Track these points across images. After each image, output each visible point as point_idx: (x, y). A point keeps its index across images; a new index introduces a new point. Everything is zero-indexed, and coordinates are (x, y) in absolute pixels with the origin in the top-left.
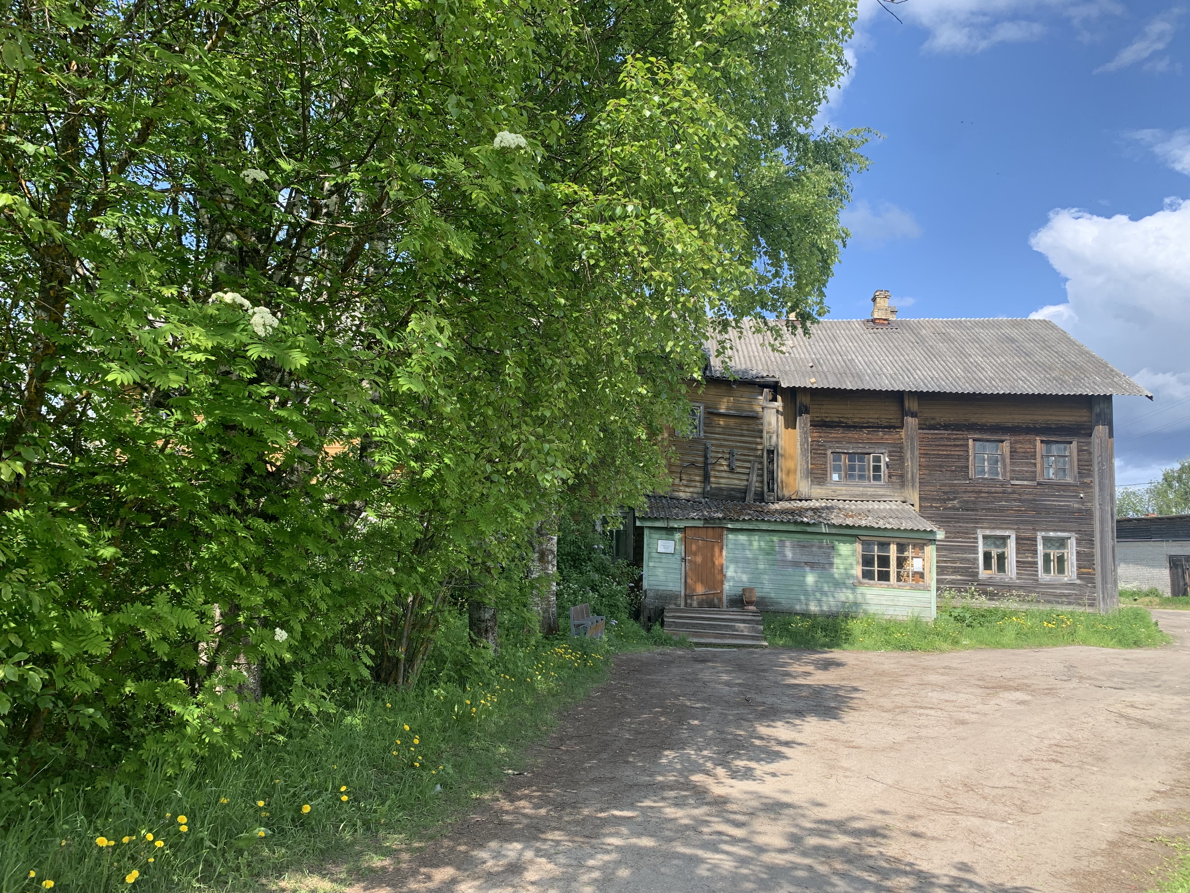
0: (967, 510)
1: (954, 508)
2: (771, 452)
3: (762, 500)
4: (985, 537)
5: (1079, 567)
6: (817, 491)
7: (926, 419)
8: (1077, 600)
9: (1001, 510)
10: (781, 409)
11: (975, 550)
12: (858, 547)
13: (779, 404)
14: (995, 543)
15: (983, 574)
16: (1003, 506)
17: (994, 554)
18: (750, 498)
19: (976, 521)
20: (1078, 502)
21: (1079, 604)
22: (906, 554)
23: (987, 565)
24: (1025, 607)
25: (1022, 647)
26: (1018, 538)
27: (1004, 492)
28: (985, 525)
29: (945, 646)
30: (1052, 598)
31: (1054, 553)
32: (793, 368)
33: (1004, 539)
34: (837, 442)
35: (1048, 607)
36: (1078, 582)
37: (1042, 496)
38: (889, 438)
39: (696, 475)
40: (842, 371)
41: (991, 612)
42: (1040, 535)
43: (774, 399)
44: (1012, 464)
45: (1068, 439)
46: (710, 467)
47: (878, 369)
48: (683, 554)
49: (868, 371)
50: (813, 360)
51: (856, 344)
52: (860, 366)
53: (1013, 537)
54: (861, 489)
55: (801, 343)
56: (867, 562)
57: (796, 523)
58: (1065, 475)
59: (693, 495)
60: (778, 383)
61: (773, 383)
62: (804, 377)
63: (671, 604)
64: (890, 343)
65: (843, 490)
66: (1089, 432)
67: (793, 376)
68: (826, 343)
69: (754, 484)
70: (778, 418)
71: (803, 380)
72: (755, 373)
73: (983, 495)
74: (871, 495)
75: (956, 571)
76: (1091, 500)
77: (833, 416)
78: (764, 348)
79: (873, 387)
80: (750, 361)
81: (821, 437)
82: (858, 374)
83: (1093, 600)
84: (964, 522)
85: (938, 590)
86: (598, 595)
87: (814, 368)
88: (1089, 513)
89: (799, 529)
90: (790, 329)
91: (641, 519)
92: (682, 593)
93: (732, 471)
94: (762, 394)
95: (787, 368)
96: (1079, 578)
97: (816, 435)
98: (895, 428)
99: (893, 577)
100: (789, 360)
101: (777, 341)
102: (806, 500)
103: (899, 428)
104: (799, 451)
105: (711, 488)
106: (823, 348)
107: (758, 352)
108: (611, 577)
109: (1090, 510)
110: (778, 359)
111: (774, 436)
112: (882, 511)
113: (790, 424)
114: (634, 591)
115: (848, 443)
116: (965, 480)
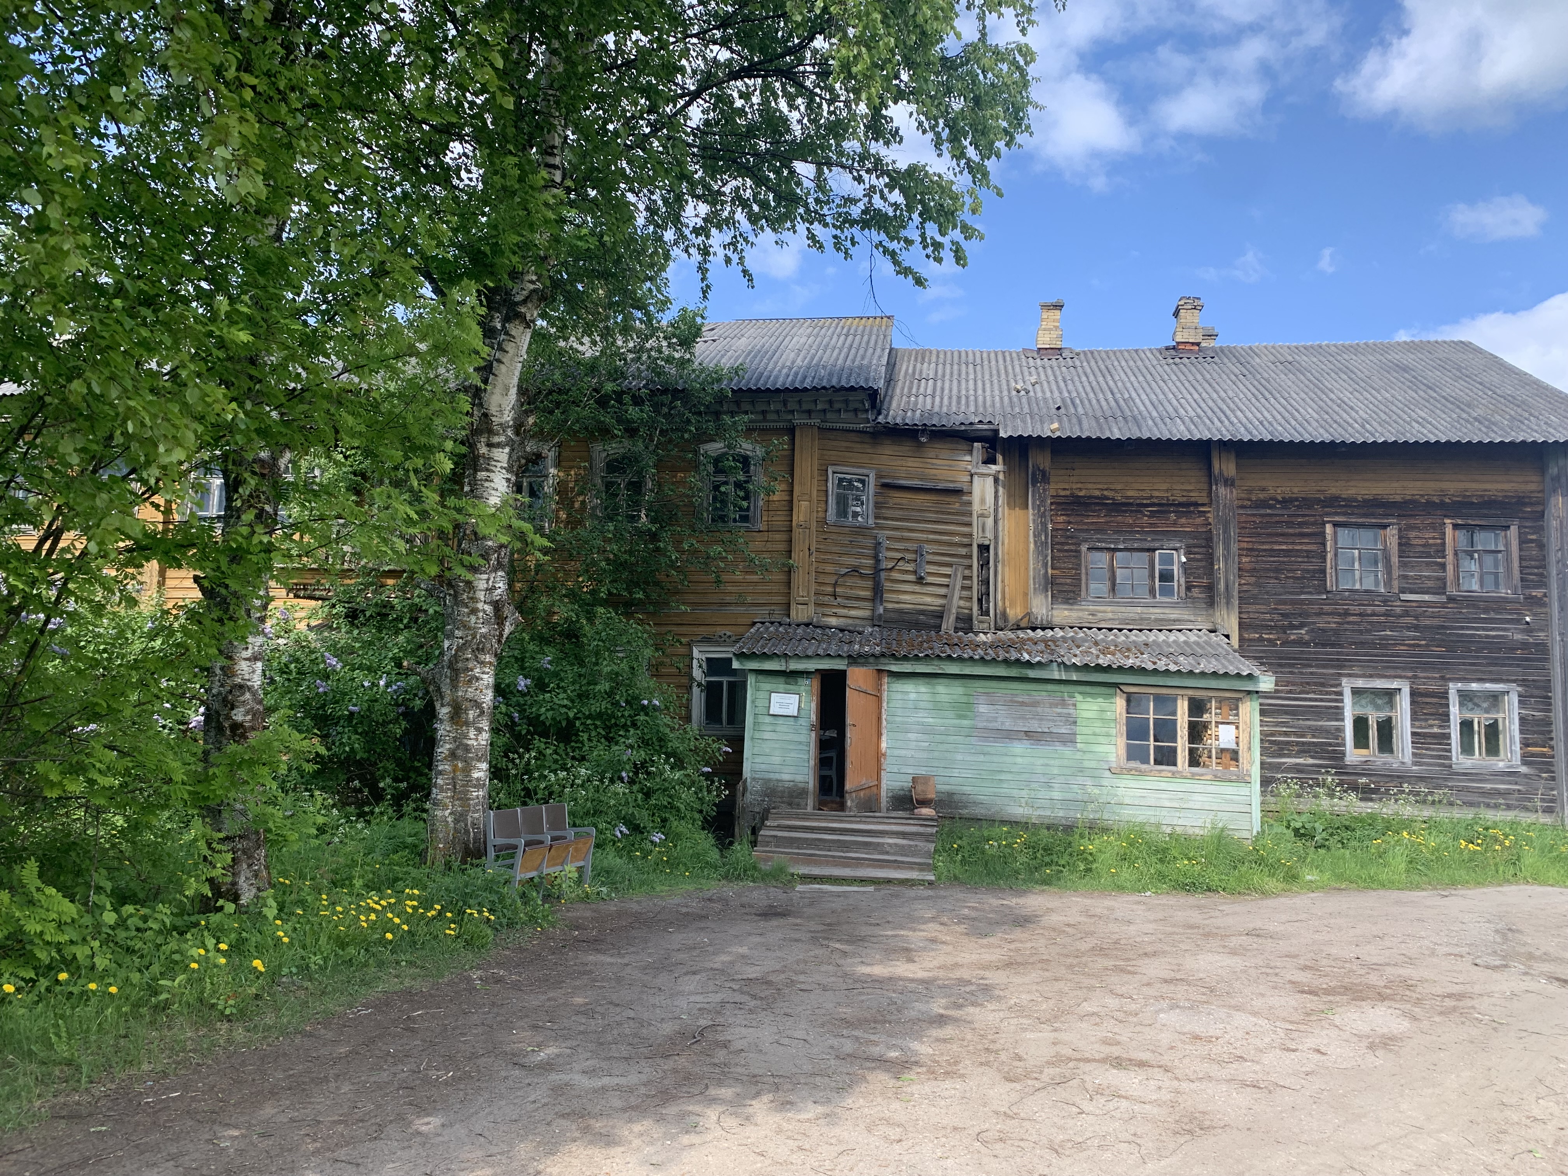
0: (1324, 645)
1: (1300, 642)
2: (984, 549)
3: (969, 629)
4: (1357, 692)
5: (1525, 744)
6: (1062, 614)
7: (1250, 491)
8: (1523, 803)
9: (1384, 644)
10: (1001, 477)
11: (1338, 715)
12: (1119, 703)
13: (998, 468)
14: (1373, 703)
15: (1353, 755)
16: (1386, 638)
17: (1373, 722)
18: (948, 624)
19: (1340, 664)
20: (1523, 631)
21: (1526, 809)
22: (1206, 717)
23: (1361, 740)
24: (1427, 812)
25: (1418, 887)
26: (1413, 694)
27: (1387, 615)
28: (1356, 670)
29: (1271, 884)
30: (1476, 799)
31: (1480, 720)
32: (1026, 410)
33: (1390, 695)
34: (1097, 531)
35: (1468, 814)
36: (1524, 769)
37: (1455, 620)
38: (1186, 524)
39: (863, 588)
40: (1108, 413)
41: (1362, 820)
42: (1453, 688)
43: (990, 460)
44: (1403, 565)
45: (1503, 522)
46: (883, 575)
47: (1170, 409)
48: (813, 717)
49: (1155, 414)
50: (1063, 400)
51: (1141, 379)
52: (1142, 408)
53: (1406, 690)
54: (1139, 610)
55: (1052, 378)
56: (1136, 731)
57: (1006, 662)
58: (1497, 585)
59: (858, 622)
60: (997, 431)
61: (989, 433)
62: (1042, 422)
63: (790, 804)
64: (1199, 377)
65: (1108, 612)
66: (1539, 508)
67: (1024, 421)
68: (1092, 378)
69: (956, 602)
70: (996, 492)
71: (1038, 426)
72: (961, 418)
73: (1351, 619)
74: (1156, 620)
75: (1305, 749)
76: (1546, 626)
77: (1090, 486)
78: (988, 386)
79: (1156, 434)
80: (959, 402)
81: (1069, 523)
82: (1134, 418)
83: (1552, 801)
84: (1317, 666)
85: (1265, 782)
86: (635, 788)
87: (1062, 411)
88: (1543, 649)
89: (1013, 672)
90: (1038, 361)
91: (741, 656)
92: (811, 785)
93: (920, 581)
94: (970, 452)
95: (1017, 410)
96: (1525, 763)
97: (1061, 519)
98: (1196, 504)
99: (1182, 756)
100: (1024, 400)
101: (1011, 376)
102: (1043, 629)
103: (1203, 505)
104: (1032, 546)
105: (885, 610)
106: (1086, 384)
107: (975, 390)
108: (668, 756)
109: (1544, 645)
110: (1006, 399)
111: (990, 522)
112: (1169, 646)
113: (1018, 500)
114: (713, 782)
115: (1116, 532)
116: (1320, 593)
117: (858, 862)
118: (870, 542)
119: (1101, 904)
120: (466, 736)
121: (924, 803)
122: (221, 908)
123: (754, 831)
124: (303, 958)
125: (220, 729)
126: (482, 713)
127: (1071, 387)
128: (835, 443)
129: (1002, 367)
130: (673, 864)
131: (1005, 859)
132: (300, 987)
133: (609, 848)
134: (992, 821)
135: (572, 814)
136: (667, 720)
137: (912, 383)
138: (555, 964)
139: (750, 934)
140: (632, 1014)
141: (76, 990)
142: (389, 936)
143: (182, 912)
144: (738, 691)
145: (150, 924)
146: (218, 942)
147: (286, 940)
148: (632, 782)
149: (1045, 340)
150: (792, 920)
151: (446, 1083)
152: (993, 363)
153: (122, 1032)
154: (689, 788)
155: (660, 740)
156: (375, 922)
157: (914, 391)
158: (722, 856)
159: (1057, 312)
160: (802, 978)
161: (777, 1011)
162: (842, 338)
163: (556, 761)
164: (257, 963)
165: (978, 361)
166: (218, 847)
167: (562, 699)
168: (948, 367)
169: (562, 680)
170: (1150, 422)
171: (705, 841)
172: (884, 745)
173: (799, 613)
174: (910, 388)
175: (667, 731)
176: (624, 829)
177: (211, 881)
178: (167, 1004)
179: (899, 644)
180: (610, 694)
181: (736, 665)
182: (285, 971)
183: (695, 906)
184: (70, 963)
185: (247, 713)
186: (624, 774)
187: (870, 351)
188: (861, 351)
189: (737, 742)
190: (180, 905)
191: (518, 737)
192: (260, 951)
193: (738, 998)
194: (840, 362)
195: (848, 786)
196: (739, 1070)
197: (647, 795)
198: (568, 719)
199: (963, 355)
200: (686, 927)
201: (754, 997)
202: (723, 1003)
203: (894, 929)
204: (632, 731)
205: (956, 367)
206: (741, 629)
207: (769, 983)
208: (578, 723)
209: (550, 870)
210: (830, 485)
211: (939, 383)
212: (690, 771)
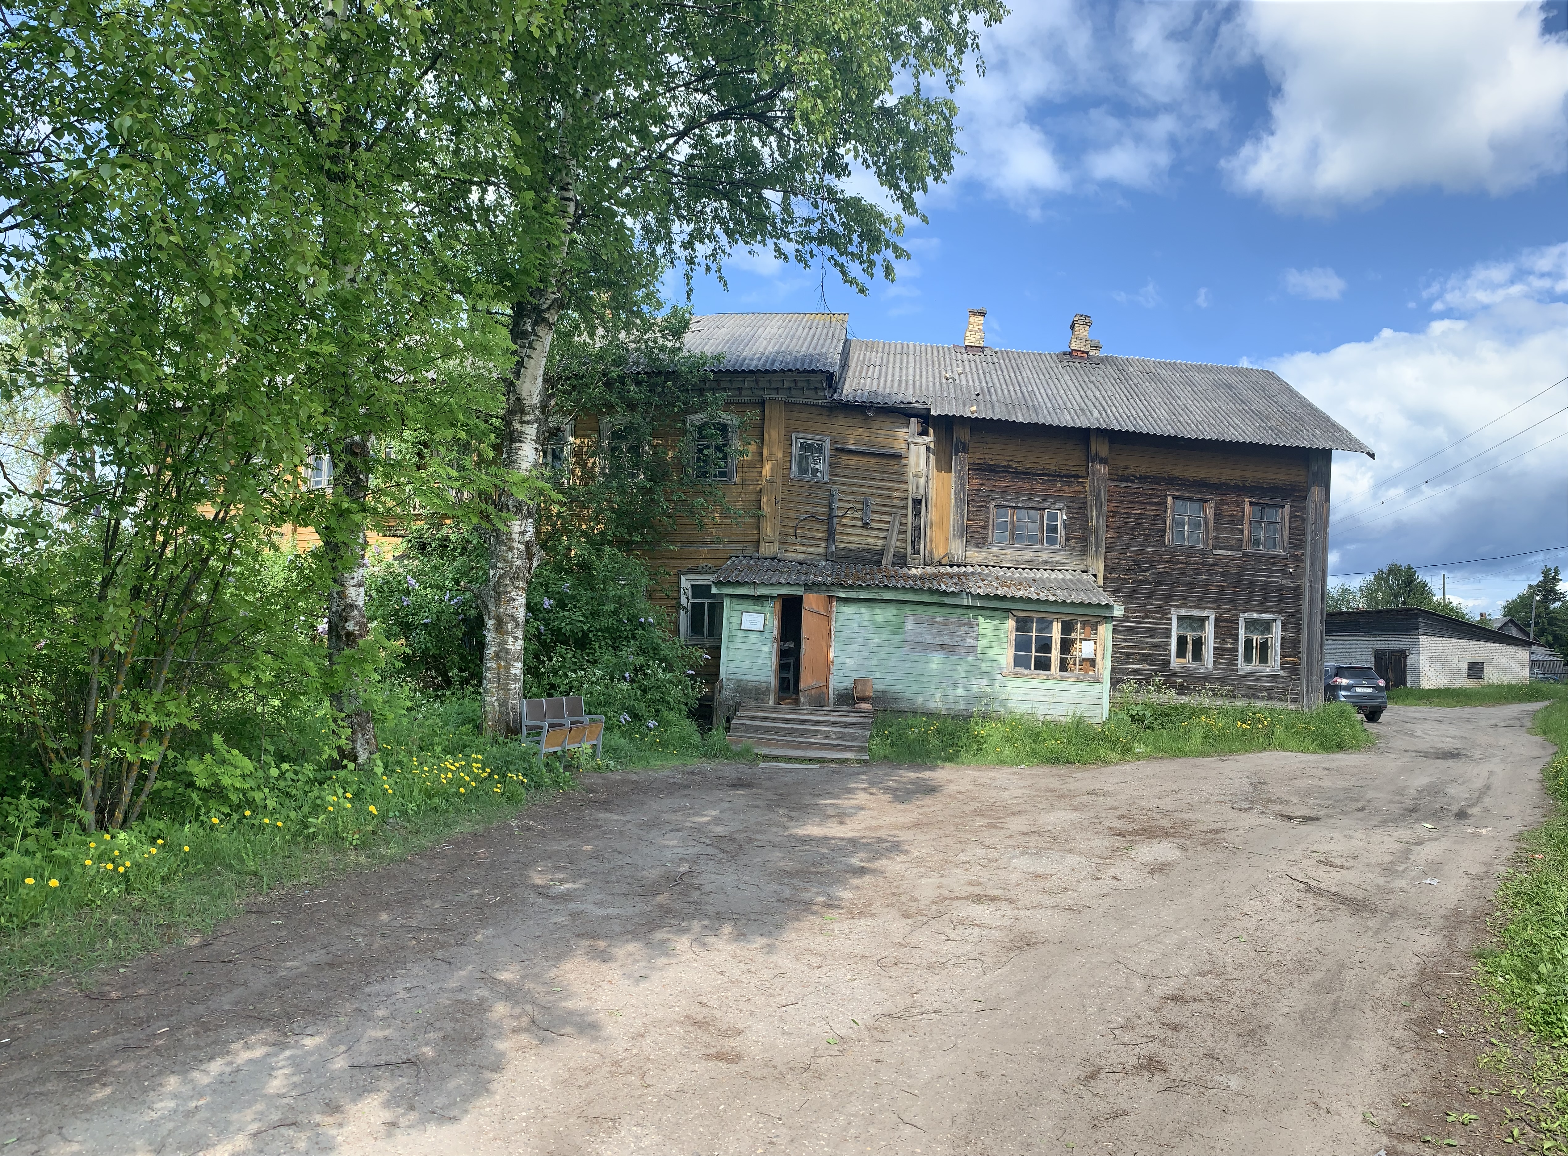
0: (1161, 584)
1: (1145, 581)
2: (917, 502)
3: (904, 564)
4: (1180, 618)
5: (1283, 655)
6: (974, 555)
7: (1118, 467)
8: (1276, 695)
9: (1200, 585)
10: (932, 446)
11: (1167, 634)
12: (1011, 624)
13: (930, 439)
14: (1190, 626)
15: (1175, 663)
16: (1202, 580)
17: (1189, 639)
18: (887, 560)
19: (1171, 598)
20: (1287, 578)
21: (1281, 700)
22: (1073, 635)
23: (1181, 653)
24: (1218, 702)
25: (1208, 755)
26: (1216, 620)
27: (1203, 564)
28: (1181, 603)
29: (1112, 755)
30: (1251, 693)
31: (1257, 639)
32: (952, 395)
33: (1202, 620)
34: (1003, 492)
35: (1243, 704)
36: (1281, 673)
37: (1247, 569)
38: (1068, 491)
39: (819, 531)
40: (1016, 402)
41: (1177, 709)
42: (1242, 616)
43: (924, 433)
44: (1216, 529)
45: (1280, 501)
46: (835, 520)
47: (1061, 402)
48: (776, 632)
49: (1049, 405)
50: (982, 388)
51: (1041, 376)
52: (1040, 400)
53: (1212, 618)
54: (1031, 554)
55: (974, 370)
56: (1022, 645)
57: (931, 591)
58: (1274, 546)
59: (813, 557)
60: (929, 410)
61: (924, 412)
62: (964, 405)
63: (757, 700)
64: (1086, 379)
65: (1008, 554)
66: (1303, 494)
67: (950, 403)
68: (1005, 373)
69: (893, 543)
70: (928, 458)
71: (961, 408)
72: (900, 398)
73: (1181, 566)
74: (1043, 562)
75: (1144, 659)
76: (1301, 576)
77: (999, 457)
78: (924, 373)
79: (1049, 421)
80: (900, 385)
81: (982, 485)
82: (1034, 407)
83: (1297, 694)
84: (1156, 599)
85: (1114, 682)
86: (635, 685)
87: (980, 397)
88: (1298, 591)
89: (935, 599)
90: (965, 355)
91: (718, 584)
92: (773, 685)
93: (866, 526)
94: (908, 425)
95: (945, 394)
96: (1282, 668)
97: (976, 481)
98: (1077, 477)
99: (1055, 664)
100: (951, 387)
101: (943, 366)
102: (959, 566)
103: (1082, 477)
104: (953, 501)
105: (837, 548)
106: (1001, 377)
107: (914, 376)
108: (661, 661)
109: (1300, 588)
110: (938, 384)
111: (922, 481)
112: (1050, 581)
113: (944, 465)
114: (696, 682)
115: (1017, 494)
116: (1161, 547)
117: (808, 746)
118: (825, 494)
119: (984, 776)
120: (506, 642)
121: (864, 699)
122: (345, 767)
123: (728, 720)
124: (403, 805)
125: (339, 637)
126: (518, 625)
127: (988, 378)
128: (798, 415)
129: (936, 359)
130: (664, 744)
131: (923, 740)
132: (402, 827)
133: (616, 730)
134: (915, 713)
135: (587, 703)
136: (660, 633)
137: (862, 368)
138: (575, 818)
139: (722, 801)
140: (630, 861)
141: (256, 822)
142: (462, 790)
143: (320, 768)
144: (716, 612)
145: (300, 777)
146: (345, 792)
147: (390, 791)
148: (633, 681)
149: (971, 339)
150: (753, 790)
151: (495, 905)
152: (929, 355)
153: (287, 854)
154: (677, 687)
155: (654, 649)
156: (452, 780)
157: (864, 374)
158: (703, 739)
159: (982, 318)
160: (758, 837)
161: (738, 862)
162: (806, 330)
163: (575, 663)
164: (372, 808)
165: (918, 353)
166: (342, 723)
167: (578, 616)
168: (892, 356)
169: (578, 601)
170: (1045, 411)
171: (690, 727)
172: (832, 655)
173: (767, 550)
174: (861, 373)
175: (660, 641)
176: (627, 717)
177: (339, 748)
178: (314, 836)
179: (847, 576)
180: (615, 613)
181: (714, 590)
182: (391, 814)
183: (679, 777)
184: (250, 803)
185: (356, 624)
186: (627, 675)
187: (829, 341)
188: (821, 341)
189: (715, 651)
190: (318, 764)
191: (544, 644)
192: (373, 798)
193: (710, 851)
194: (804, 349)
195: (802, 686)
196: (709, 908)
197: (645, 691)
198: (583, 631)
199: (905, 347)
200: (672, 793)
201: (723, 851)
202: (699, 854)
203: (832, 798)
204: (632, 642)
205: (898, 356)
206: (718, 562)
207: (733, 840)
208: (591, 635)
209: (571, 747)
210: (794, 448)
211: (884, 369)
212: (678, 673)
